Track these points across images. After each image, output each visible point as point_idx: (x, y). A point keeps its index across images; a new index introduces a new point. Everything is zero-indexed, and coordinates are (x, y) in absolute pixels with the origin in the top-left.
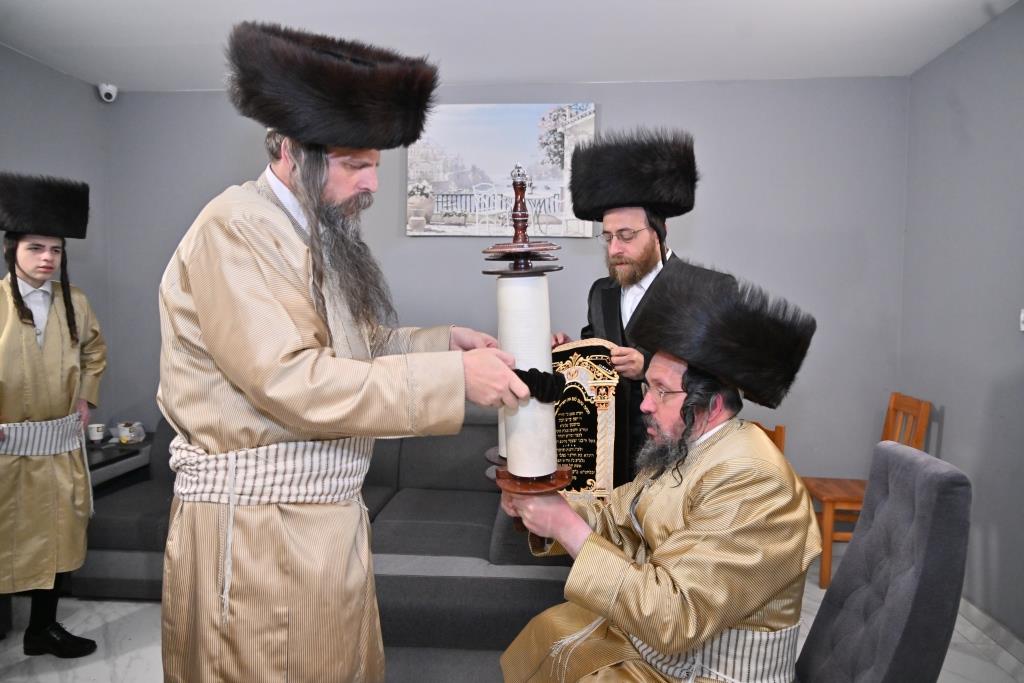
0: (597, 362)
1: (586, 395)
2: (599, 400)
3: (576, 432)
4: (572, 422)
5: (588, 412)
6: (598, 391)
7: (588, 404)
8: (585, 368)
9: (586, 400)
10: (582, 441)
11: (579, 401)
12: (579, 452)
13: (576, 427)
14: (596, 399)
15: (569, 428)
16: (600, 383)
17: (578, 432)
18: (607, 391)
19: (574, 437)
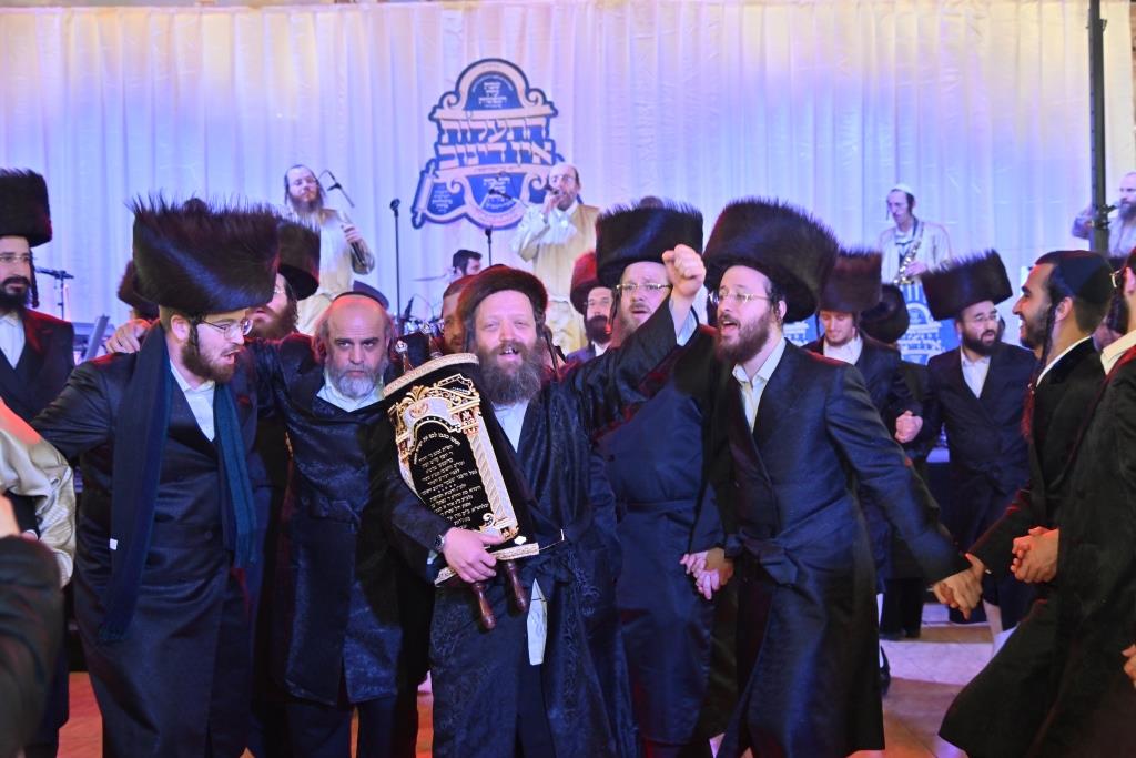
0: (449, 386)
1: (449, 425)
2: (466, 427)
3: (450, 470)
4: (441, 461)
5: (458, 443)
6: (462, 416)
7: (454, 435)
8: (436, 397)
9: (450, 431)
10: (461, 477)
11: (441, 436)
12: (464, 489)
13: (449, 464)
14: (461, 426)
15: (439, 469)
16: (461, 407)
17: (454, 469)
18: (471, 413)
19: (450, 476)
